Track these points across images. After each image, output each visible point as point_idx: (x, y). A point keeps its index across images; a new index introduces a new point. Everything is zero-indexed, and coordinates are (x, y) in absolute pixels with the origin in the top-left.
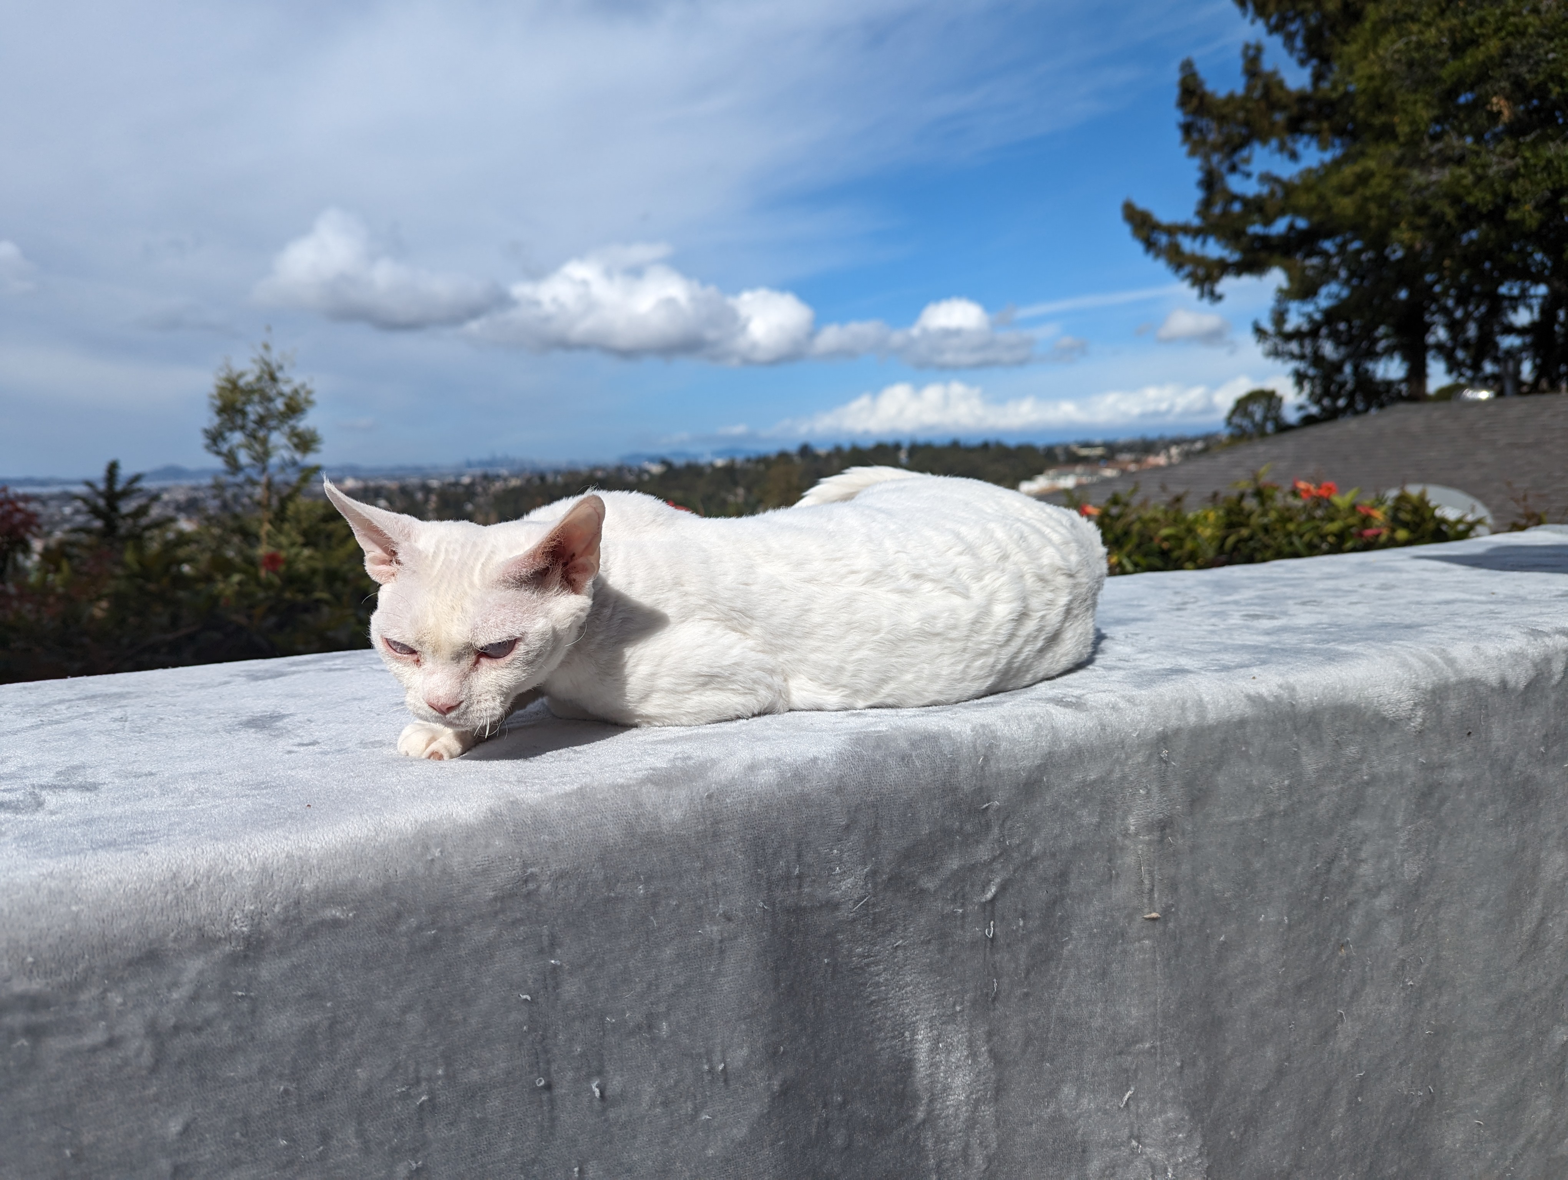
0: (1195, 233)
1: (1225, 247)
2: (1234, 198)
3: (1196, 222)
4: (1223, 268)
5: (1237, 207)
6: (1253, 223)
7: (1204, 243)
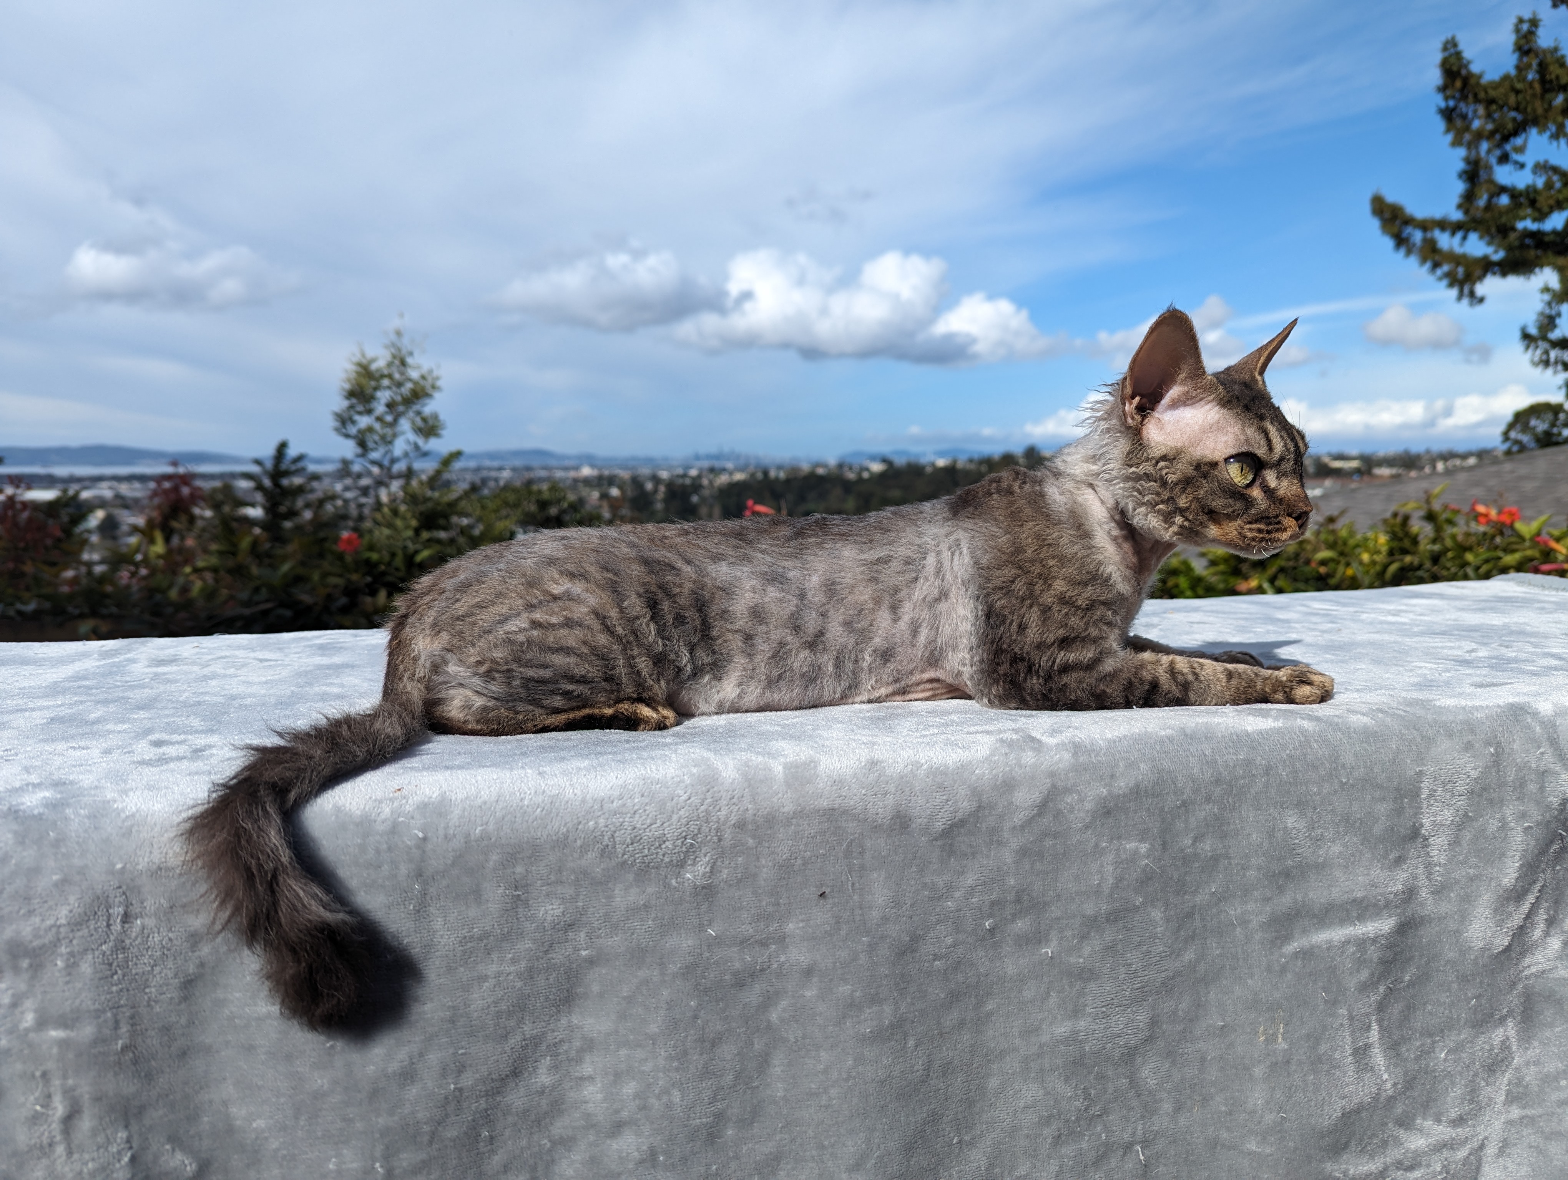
0: (1456, 228)
1: (1489, 244)
2: (1503, 189)
3: (1457, 216)
4: (1486, 267)
5: (1504, 200)
6: (1524, 218)
7: (1464, 238)
